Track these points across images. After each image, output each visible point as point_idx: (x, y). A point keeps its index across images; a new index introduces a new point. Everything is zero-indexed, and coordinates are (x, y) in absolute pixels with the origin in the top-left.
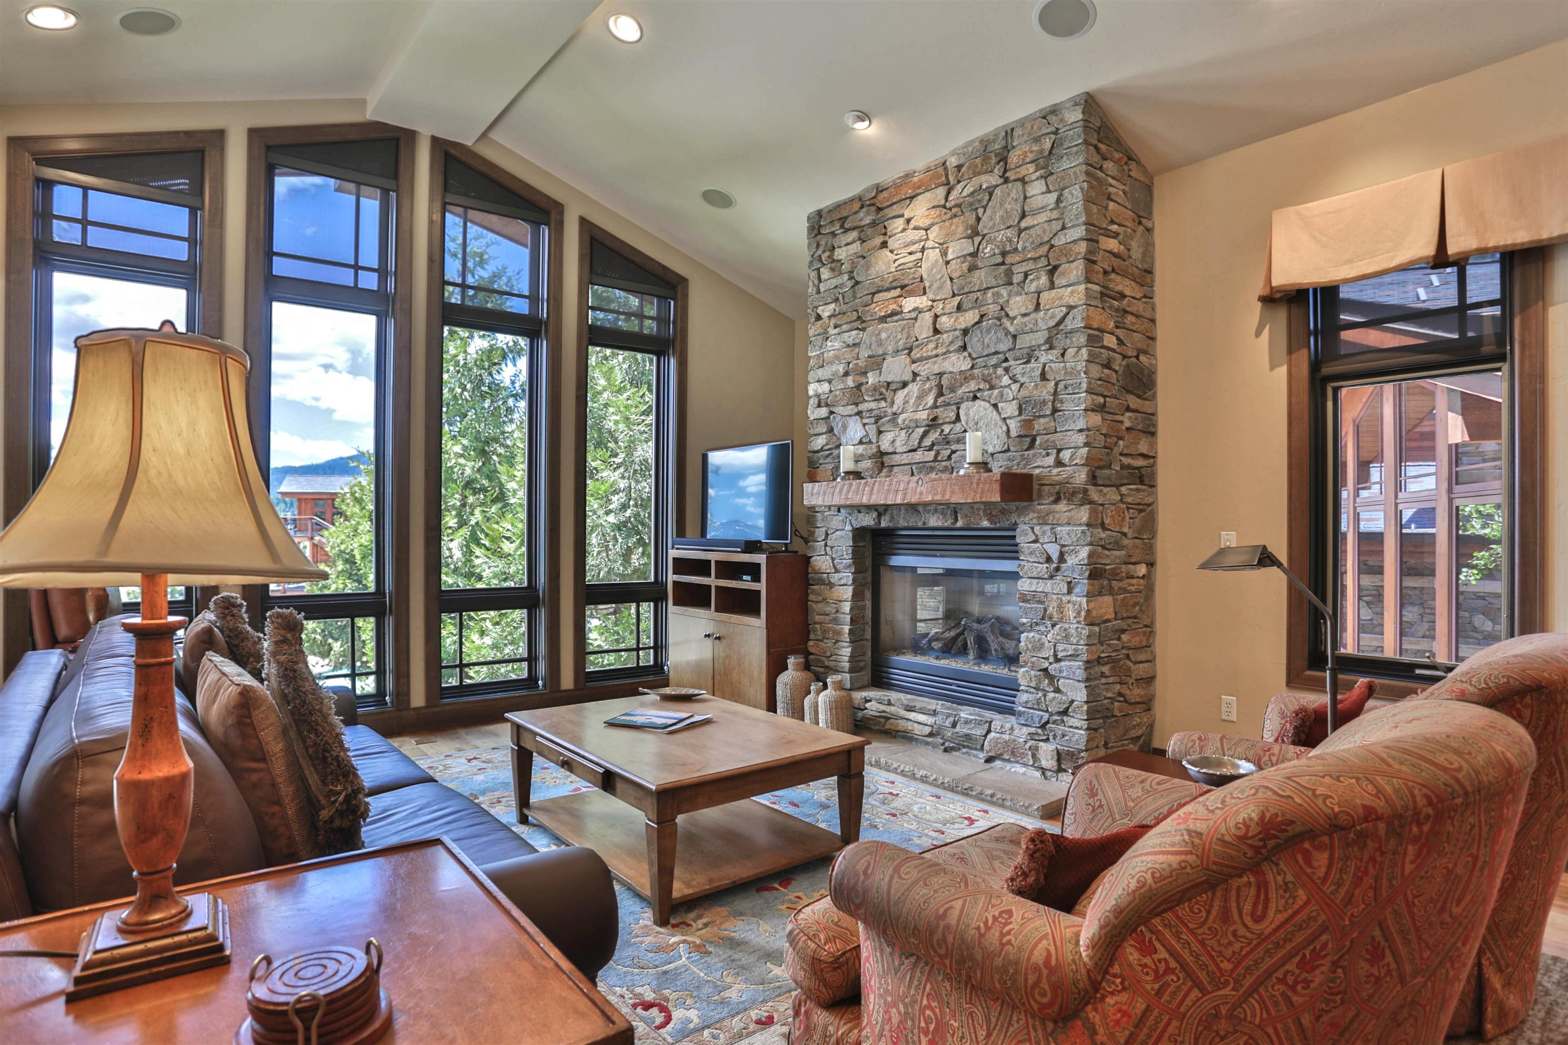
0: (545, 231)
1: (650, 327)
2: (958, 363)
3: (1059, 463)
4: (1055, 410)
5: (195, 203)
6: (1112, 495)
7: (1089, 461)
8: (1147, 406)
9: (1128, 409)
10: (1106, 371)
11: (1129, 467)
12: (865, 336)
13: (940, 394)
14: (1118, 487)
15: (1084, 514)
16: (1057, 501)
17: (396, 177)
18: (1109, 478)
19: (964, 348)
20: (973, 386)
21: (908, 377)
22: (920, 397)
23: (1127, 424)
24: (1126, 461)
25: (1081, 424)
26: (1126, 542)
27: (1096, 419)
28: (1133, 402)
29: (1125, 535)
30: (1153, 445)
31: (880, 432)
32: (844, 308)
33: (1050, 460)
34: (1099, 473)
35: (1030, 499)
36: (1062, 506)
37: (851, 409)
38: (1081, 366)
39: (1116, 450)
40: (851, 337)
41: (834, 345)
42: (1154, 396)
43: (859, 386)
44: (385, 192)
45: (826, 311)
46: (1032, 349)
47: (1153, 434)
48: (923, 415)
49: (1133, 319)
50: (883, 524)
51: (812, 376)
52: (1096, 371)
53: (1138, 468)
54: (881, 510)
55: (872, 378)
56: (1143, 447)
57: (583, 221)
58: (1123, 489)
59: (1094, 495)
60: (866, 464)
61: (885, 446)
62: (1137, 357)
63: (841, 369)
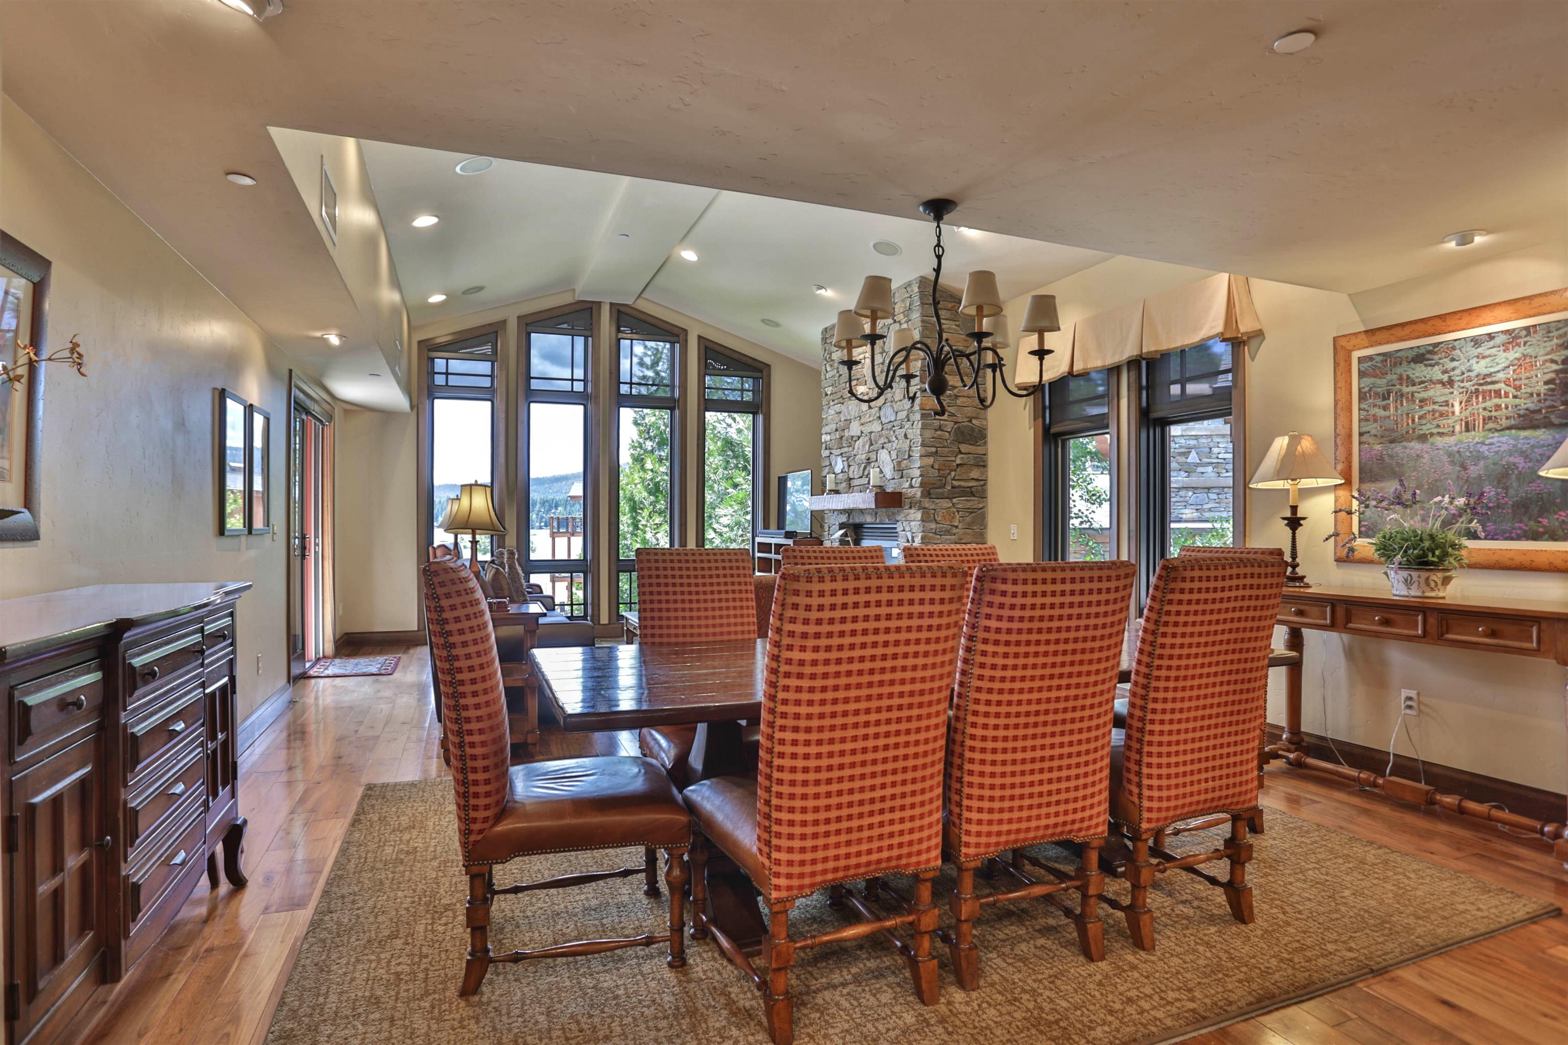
0: (677, 346)
1: (748, 397)
2: (876, 427)
3: (911, 486)
4: (910, 456)
5: (493, 358)
6: (946, 503)
7: (922, 485)
8: (980, 450)
9: (961, 452)
10: (939, 433)
11: (960, 487)
12: (843, 408)
13: (871, 444)
14: (951, 499)
15: (919, 515)
16: (911, 508)
17: (591, 330)
18: (942, 494)
19: (879, 418)
20: (882, 440)
21: (859, 434)
22: (864, 446)
23: (958, 462)
24: (956, 483)
25: (918, 465)
26: (954, 530)
27: (930, 461)
28: (964, 448)
29: (957, 527)
30: (985, 473)
31: (849, 466)
32: (835, 390)
33: (907, 485)
34: (932, 491)
35: (900, 506)
36: (912, 511)
37: (838, 452)
38: (918, 432)
39: (949, 478)
40: (838, 408)
41: (831, 412)
42: (985, 443)
43: (841, 438)
44: (586, 338)
45: (829, 390)
46: (902, 420)
47: (984, 466)
48: (864, 457)
49: (965, 399)
50: (851, 521)
51: (823, 431)
52: (928, 434)
53: (970, 487)
54: (849, 512)
55: (846, 434)
56: (975, 474)
57: (700, 337)
58: (955, 500)
59: (927, 503)
60: (844, 485)
61: (851, 476)
62: (970, 421)
63: (834, 427)
